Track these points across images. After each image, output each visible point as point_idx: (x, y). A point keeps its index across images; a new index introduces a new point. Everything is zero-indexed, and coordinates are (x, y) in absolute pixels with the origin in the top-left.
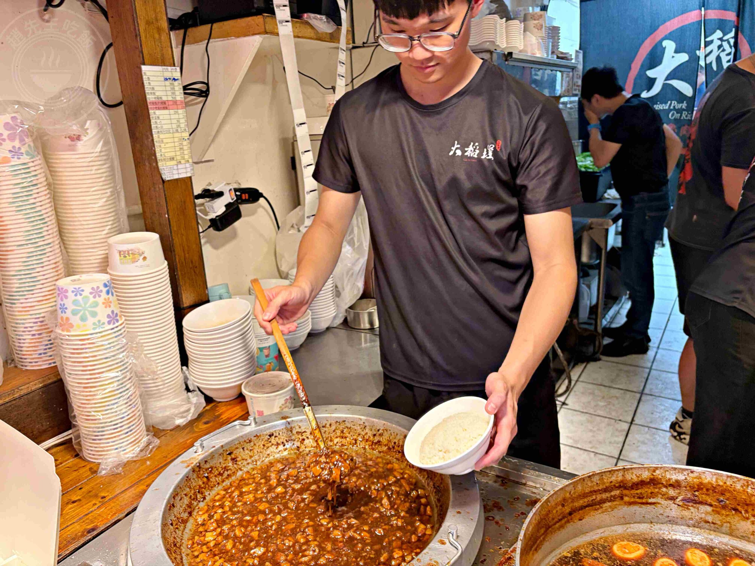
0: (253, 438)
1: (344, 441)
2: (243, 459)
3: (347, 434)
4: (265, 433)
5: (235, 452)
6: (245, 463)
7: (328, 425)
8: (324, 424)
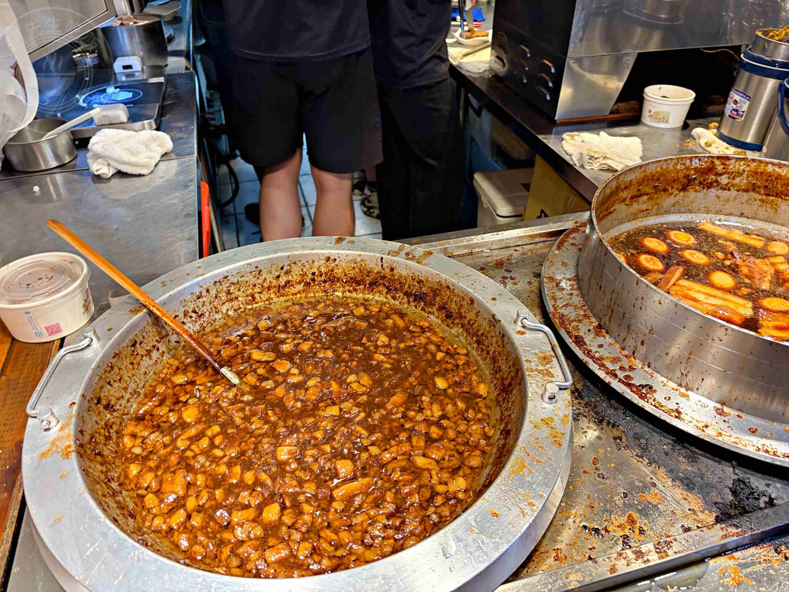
0: (113, 361)
1: (235, 304)
2: (118, 399)
3: (237, 293)
4: (124, 345)
5: (102, 395)
6: (123, 402)
7: (204, 293)
8: (198, 294)
